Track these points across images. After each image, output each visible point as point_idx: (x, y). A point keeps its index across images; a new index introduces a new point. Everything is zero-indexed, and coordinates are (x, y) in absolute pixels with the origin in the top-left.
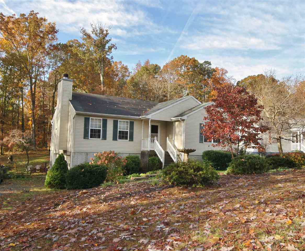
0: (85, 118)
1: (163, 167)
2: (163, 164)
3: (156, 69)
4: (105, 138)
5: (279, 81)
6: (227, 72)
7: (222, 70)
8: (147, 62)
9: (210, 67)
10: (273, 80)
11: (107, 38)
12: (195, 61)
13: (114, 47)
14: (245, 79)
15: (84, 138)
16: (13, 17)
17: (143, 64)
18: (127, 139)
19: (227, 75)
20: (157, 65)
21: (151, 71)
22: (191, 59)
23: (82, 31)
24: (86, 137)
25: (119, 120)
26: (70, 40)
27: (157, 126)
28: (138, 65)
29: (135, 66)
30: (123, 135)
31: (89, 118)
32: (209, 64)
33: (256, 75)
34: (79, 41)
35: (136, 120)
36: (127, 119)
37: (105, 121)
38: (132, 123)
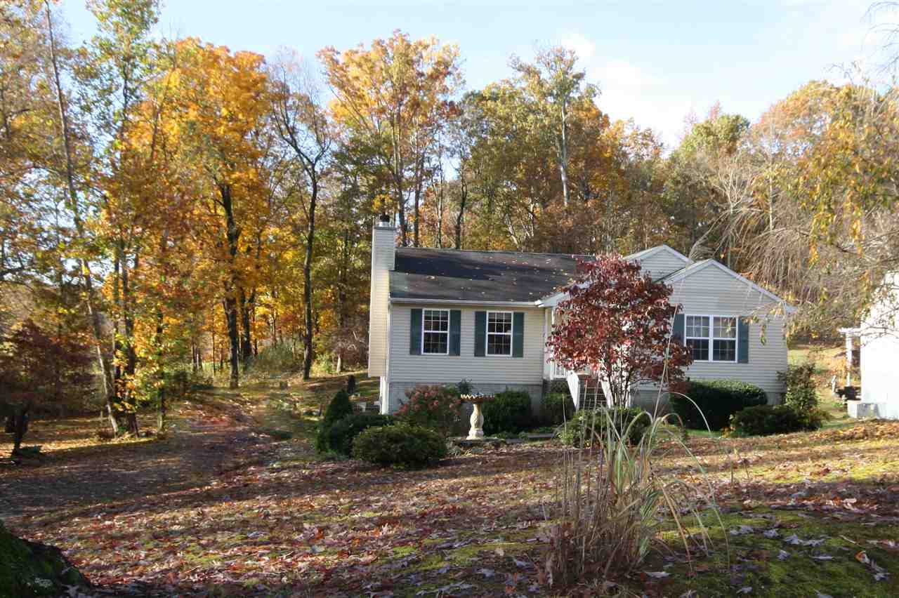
0: (412, 310)
3: (737, 126)
4: (456, 350)
15: (411, 353)
18: (509, 353)
23: (511, 60)
24: (414, 349)
25: (488, 312)
30: (500, 346)
31: (421, 311)
35: (528, 309)
36: (507, 308)
37: (456, 316)
38: (520, 317)
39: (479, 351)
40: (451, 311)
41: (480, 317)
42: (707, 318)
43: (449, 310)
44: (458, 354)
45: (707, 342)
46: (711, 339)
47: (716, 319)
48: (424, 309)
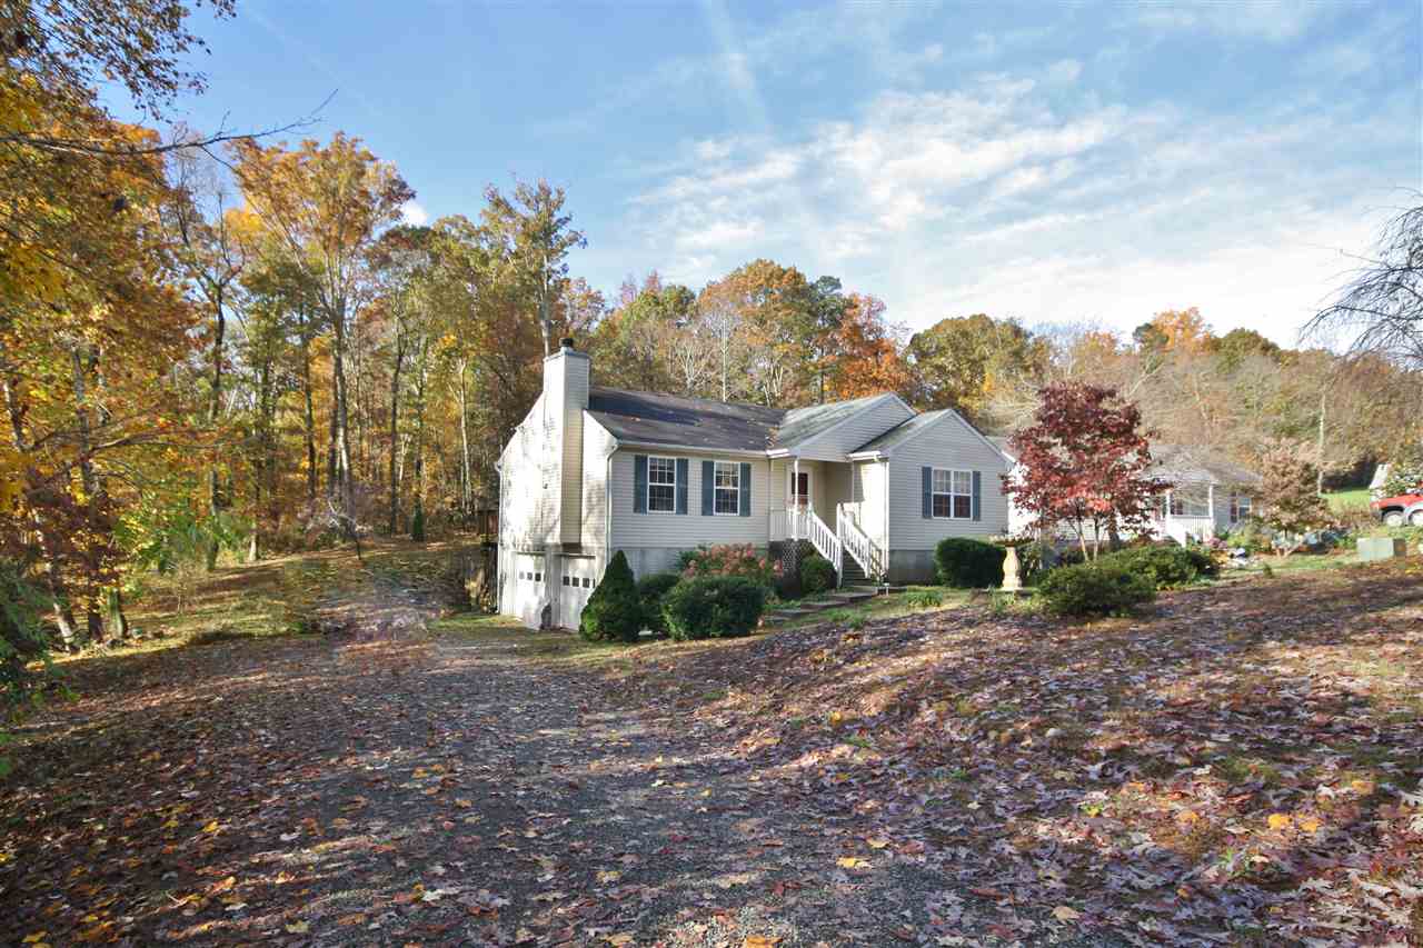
0: (637, 456)
1: (840, 582)
2: (840, 576)
3: (683, 299)
4: (683, 508)
5: (1032, 334)
6: (882, 308)
7: (870, 301)
8: (653, 280)
9: (838, 295)
10: (1017, 332)
11: (558, 215)
12: (797, 276)
13: (576, 240)
14: (937, 327)
16: (281, 152)
17: (640, 285)
18: (736, 511)
19: (884, 315)
20: (684, 289)
21: (670, 306)
22: (785, 272)
23: (487, 191)
24: (639, 507)
26: (443, 216)
27: (806, 475)
28: (627, 288)
29: (616, 293)
31: (646, 457)
32: (836, 284)
33: (967, 317)
34: (469, 220)
35: (756, 459)
36: (734, 458)
37: (683, 465)
38: (746, 469)
39: (706, 510)
40: (678, 460)
41: (707, 467)
42: (948, 473)
43: (675, 458)
44: (685, 512)
45: (949, 497)
46: (952, 494)
47: (956, 473)
48: (650, 456)
